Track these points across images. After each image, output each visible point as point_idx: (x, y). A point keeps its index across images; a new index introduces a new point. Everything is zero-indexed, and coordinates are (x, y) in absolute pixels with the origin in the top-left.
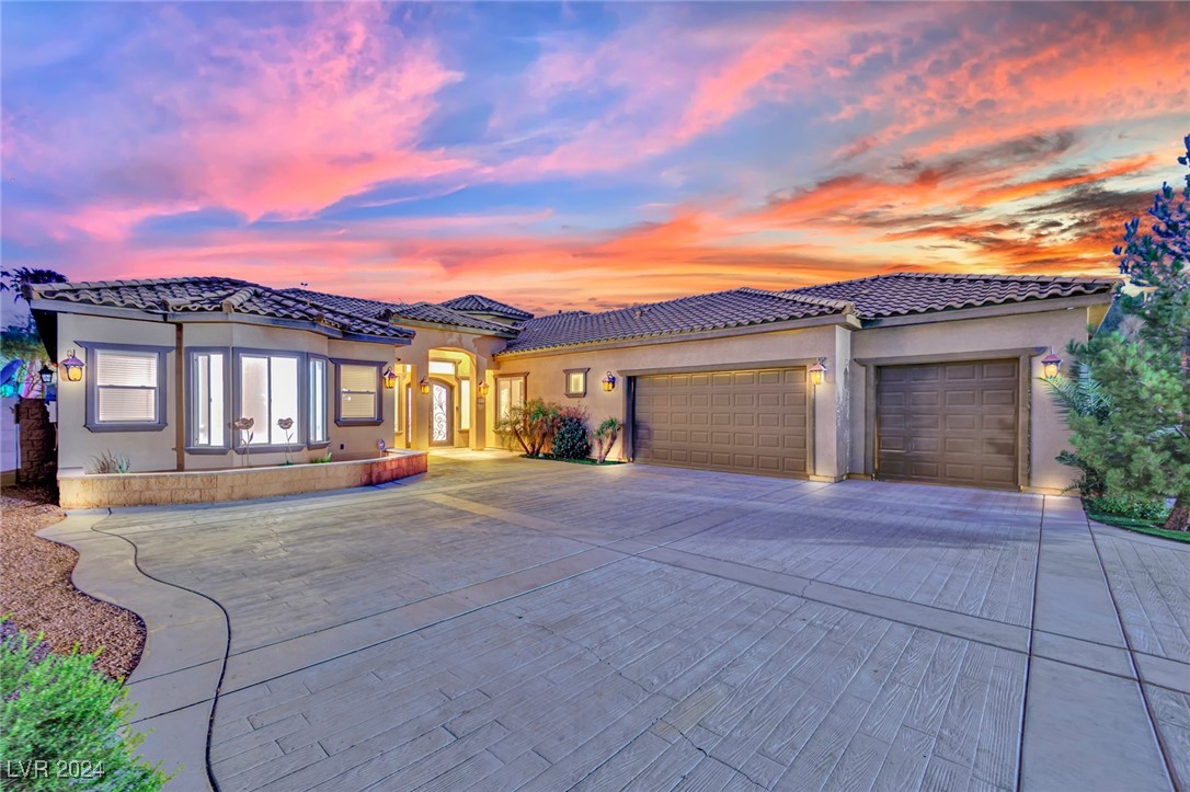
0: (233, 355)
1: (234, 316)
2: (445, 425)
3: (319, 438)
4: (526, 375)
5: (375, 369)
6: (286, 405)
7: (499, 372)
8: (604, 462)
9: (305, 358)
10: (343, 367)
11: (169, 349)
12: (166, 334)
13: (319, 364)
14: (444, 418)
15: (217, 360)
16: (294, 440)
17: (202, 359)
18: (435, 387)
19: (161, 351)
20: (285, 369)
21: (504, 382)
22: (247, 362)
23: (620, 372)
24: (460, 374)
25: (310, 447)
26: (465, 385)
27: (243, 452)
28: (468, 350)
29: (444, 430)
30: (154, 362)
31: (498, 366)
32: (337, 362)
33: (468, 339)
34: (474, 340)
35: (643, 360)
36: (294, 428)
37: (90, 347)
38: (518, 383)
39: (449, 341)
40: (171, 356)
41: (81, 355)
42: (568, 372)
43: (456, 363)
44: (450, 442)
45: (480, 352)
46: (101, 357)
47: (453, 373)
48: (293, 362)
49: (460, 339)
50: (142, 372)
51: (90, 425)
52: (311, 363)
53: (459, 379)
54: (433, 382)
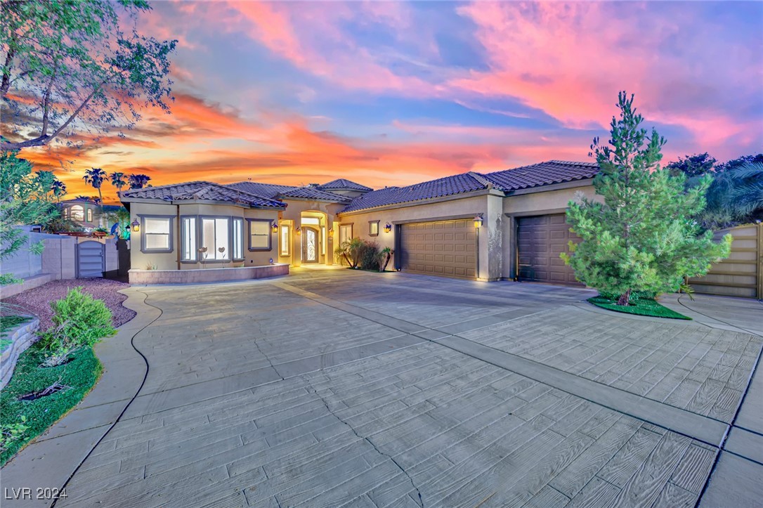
0: (199, 219)
1: (199, 201)
2: (314, 252)
3: (239, 257)
4: (352, 224)
5: (268, 223)
6: (223, 241)
7: (341, 223)
8: (384, 271)
9: (231, 219)
10: (252, 223)
11: (174, 217)
12: (172, 210)
13: (239, 222)
14: (314, 248)
15: (193, 220)
16: (227, 258)
17: (187, 221)
18: (308, 231)
19: (171, 217)
20: (222, 224)
21: (344, 229)
22: (206, 222)
23: (393, 222)
24: (322, 224)
25: (234, 261)
26: (324, 229)
27: (203, 263)
28: (323, 211)
29: (314, 254)
30: (168, 222)
31: (340, 219)
32: (249, 220)
33: (323, 206)
34: (326, 206)
35: (403, 216)
36: (226, 252)
37: (142, 217)
38: (349, 228)
39: (312, 207)
40: (175, 220)
41: (139, 220)
42: (370, 222)
43: (319, 218)
44: (316, 261)
45: (330, 212)
46: (147, 221)
47: (318, 223)
48: (226, 221)
49: (318, 206)
50: (163, 226)
51: (143, 251)
52: (235, 222)
53: (321, 227)
54: (305, 229)
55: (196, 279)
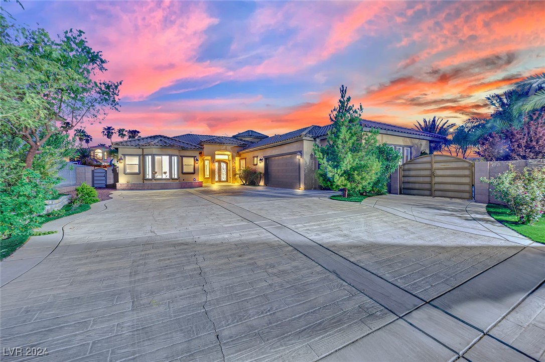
0: (153, 156)
1: (152, 147)
2: (225, 176)
3: (176, 177)
4: (245, 159)
5: (193, 158)
6: (166, 168)
7: (240, 158)
8: (259, 186)
9: (171, 156)
10: (184, 158)
11: (141, 155)
12: (140, 151)
13: (176, 158)
14: (225, 173)
15: (150, 157)
16: (168, 177)
17: (147, 157)
18: (222, 163)
19: (139, 155)
20: (166, 159)
21: (242, 161)
22: (156, 157)
23: (263, 157)
24: (229, 159)
25: (173, 179)
26: (231, 162)
27: (155, 180)
28: (229, 151)
30: (138, 158)
31: (240, 156)
32: (182, 157)
34: (231, 148)
35: (268, 153)
36: (168, 174)
37: (125, 155)
38: (244, 161)
39: (222, 149)
40: (141, 157)
41: (123, 157)
42: (254, 157)
43: (228, 155)
44: (227, 181)
45: (233, 152)
46: (127, 157)
48: (168, 157)
49: (226, 148)
50: (135, 160)
51: (125, 173)
52: (173, 158)
53: (229, 161)
54: (220, 162)
55: (149, 188)
